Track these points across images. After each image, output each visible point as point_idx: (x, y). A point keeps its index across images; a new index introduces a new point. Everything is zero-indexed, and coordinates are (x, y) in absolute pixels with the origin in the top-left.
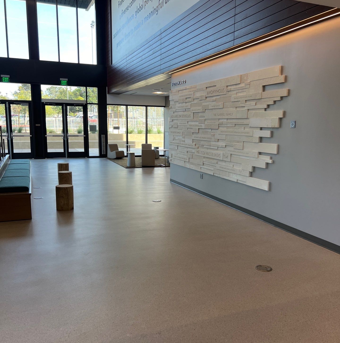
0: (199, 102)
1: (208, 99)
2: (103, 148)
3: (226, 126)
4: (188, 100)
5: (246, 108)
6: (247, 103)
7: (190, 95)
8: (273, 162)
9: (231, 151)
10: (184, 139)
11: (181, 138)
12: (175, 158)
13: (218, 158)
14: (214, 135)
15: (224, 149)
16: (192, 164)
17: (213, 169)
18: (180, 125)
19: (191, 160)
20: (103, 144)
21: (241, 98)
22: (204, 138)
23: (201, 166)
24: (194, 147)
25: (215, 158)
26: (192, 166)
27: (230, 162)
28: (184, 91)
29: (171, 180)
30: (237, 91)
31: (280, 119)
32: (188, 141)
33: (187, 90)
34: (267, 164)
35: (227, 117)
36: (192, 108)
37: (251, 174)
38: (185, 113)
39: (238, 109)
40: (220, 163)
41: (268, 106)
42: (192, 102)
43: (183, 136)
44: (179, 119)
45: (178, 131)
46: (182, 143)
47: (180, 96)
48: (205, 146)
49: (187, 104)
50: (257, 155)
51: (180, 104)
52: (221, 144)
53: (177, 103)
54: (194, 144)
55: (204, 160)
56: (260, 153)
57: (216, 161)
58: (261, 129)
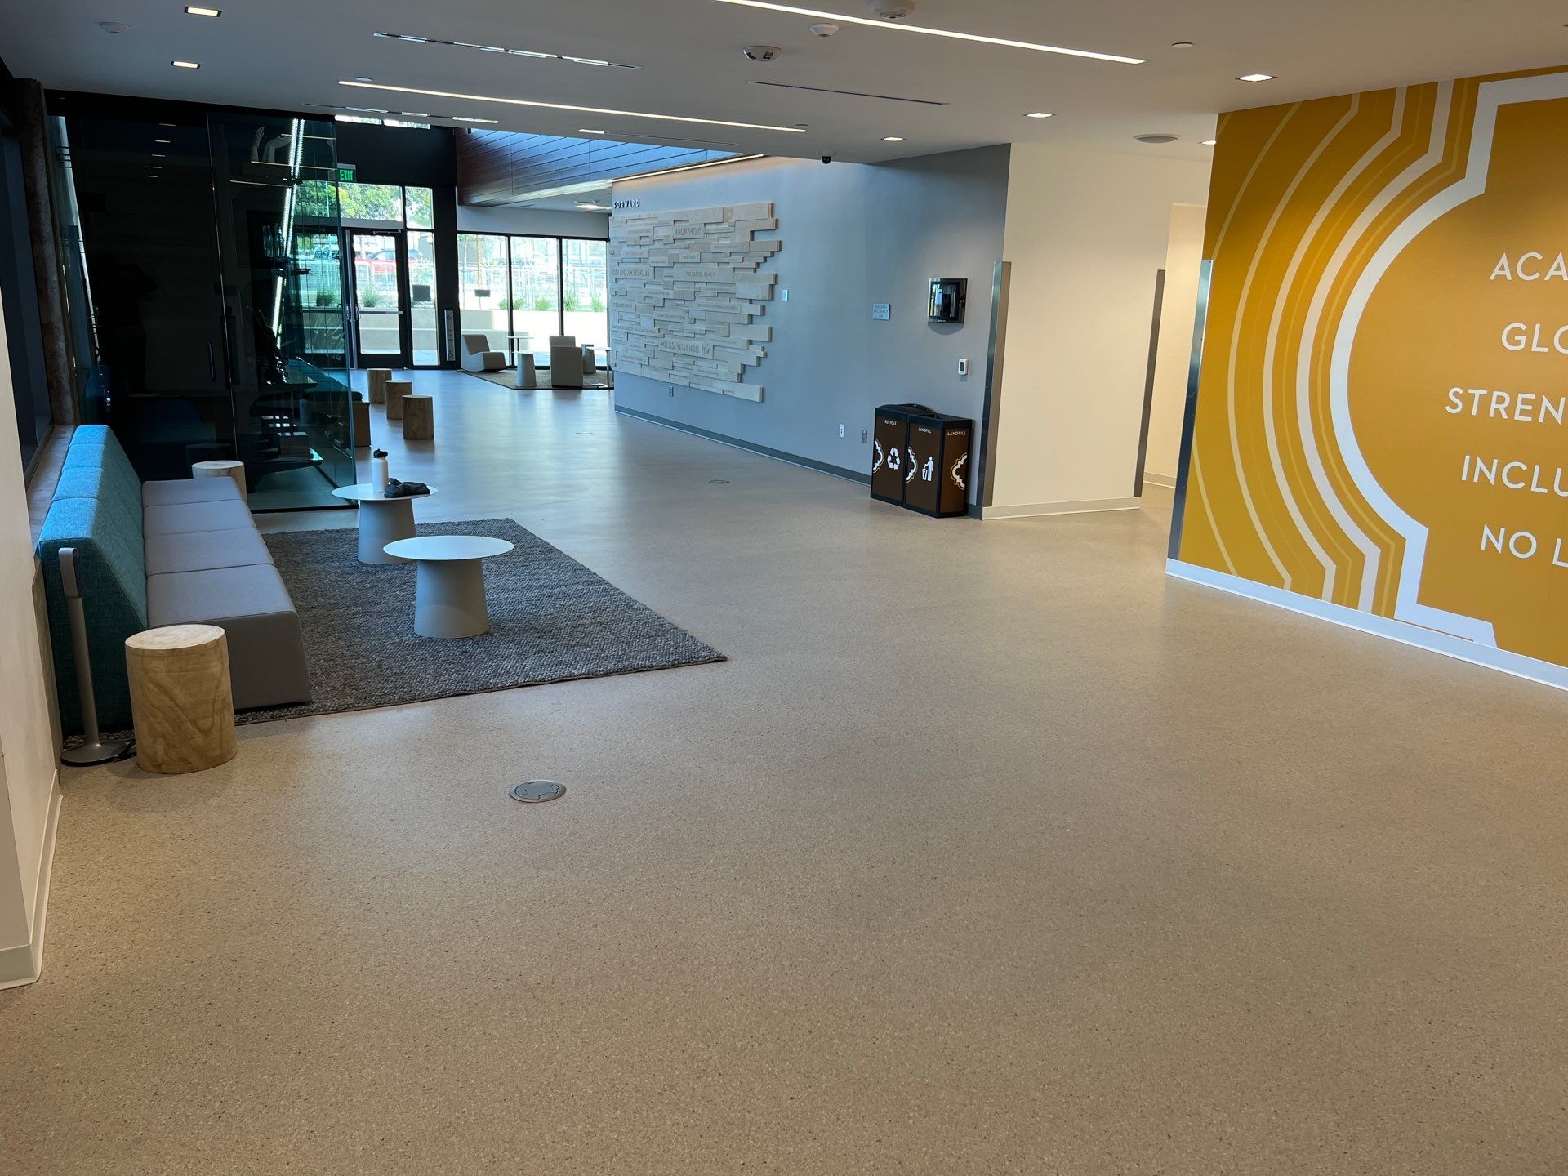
0: (664, 247)
1: (677, 243)
2: (450, 346)
3: (705, 294)
4: (643, 240)
5: (731, 266)
6: (732, 257)
7: (647, 231)
8: (766, 355)
9: (714, 340)
10: (638, 320)
11: (633, 317)
12: (623, 359)
13: (695, 354)
14: (688, 312)
15: (702, 337)
16: (655, 368)
17: (687, 375)
18: (631, 290)
19: (653, 362)
20: (449, 335)
21: (724, 247)
22: (674, 317)
23: (670, 372)
24: (656, 334)
25: (691, 353)
26: (655, 373)
27: (713, 359)
28: (638, 222)
29: (617, 408)
30: (719, 235)
31: (772, 287)
32: (647, 323)
33: (643, 222)
34: (759, 358)
35: (705, 279)
36: (651, 259)
37: (741, 379)
38: (640, 267)
39: (721, 266)
40: (699, 363)
41: (758, 264)
42: (652, 247)
43: (638, 313)
44: (628, 277)
45: (628, 303)
46: (635, 327)
47: (630, 232)
48: (675, 333)
49: (643, 248)
50: (746, 344)
51: (630, 249)
52: (700, 327)
53: (625, 245)
54: (657, 328)
55: (674, 359)
56: (751, 342)
57: (692, 360)
58: (751, 301)
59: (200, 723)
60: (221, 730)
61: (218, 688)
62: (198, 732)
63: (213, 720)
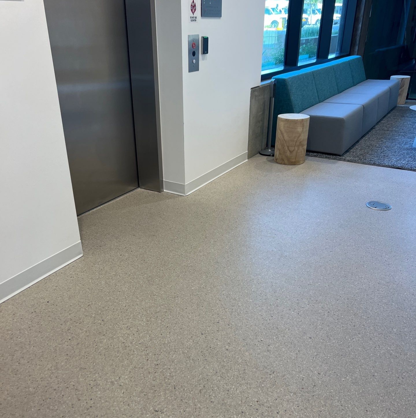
59: (290, 148)
60: (297, 153)
61: (299, 137)
62: (288, 151)
63: (295, 148)
